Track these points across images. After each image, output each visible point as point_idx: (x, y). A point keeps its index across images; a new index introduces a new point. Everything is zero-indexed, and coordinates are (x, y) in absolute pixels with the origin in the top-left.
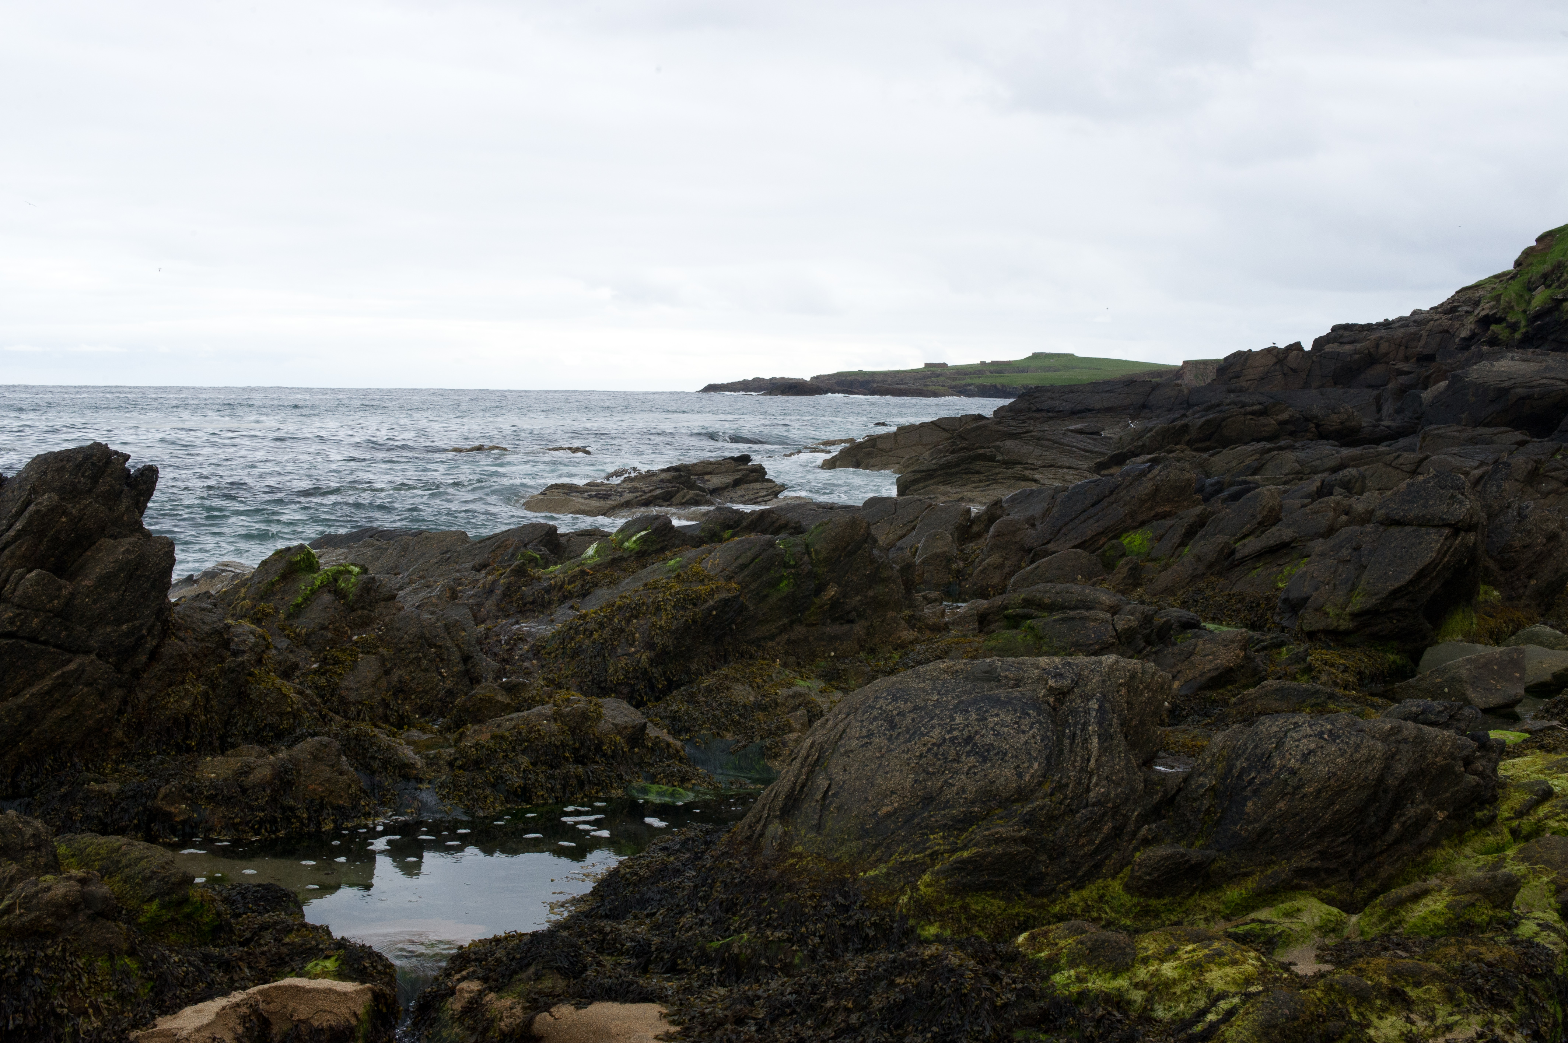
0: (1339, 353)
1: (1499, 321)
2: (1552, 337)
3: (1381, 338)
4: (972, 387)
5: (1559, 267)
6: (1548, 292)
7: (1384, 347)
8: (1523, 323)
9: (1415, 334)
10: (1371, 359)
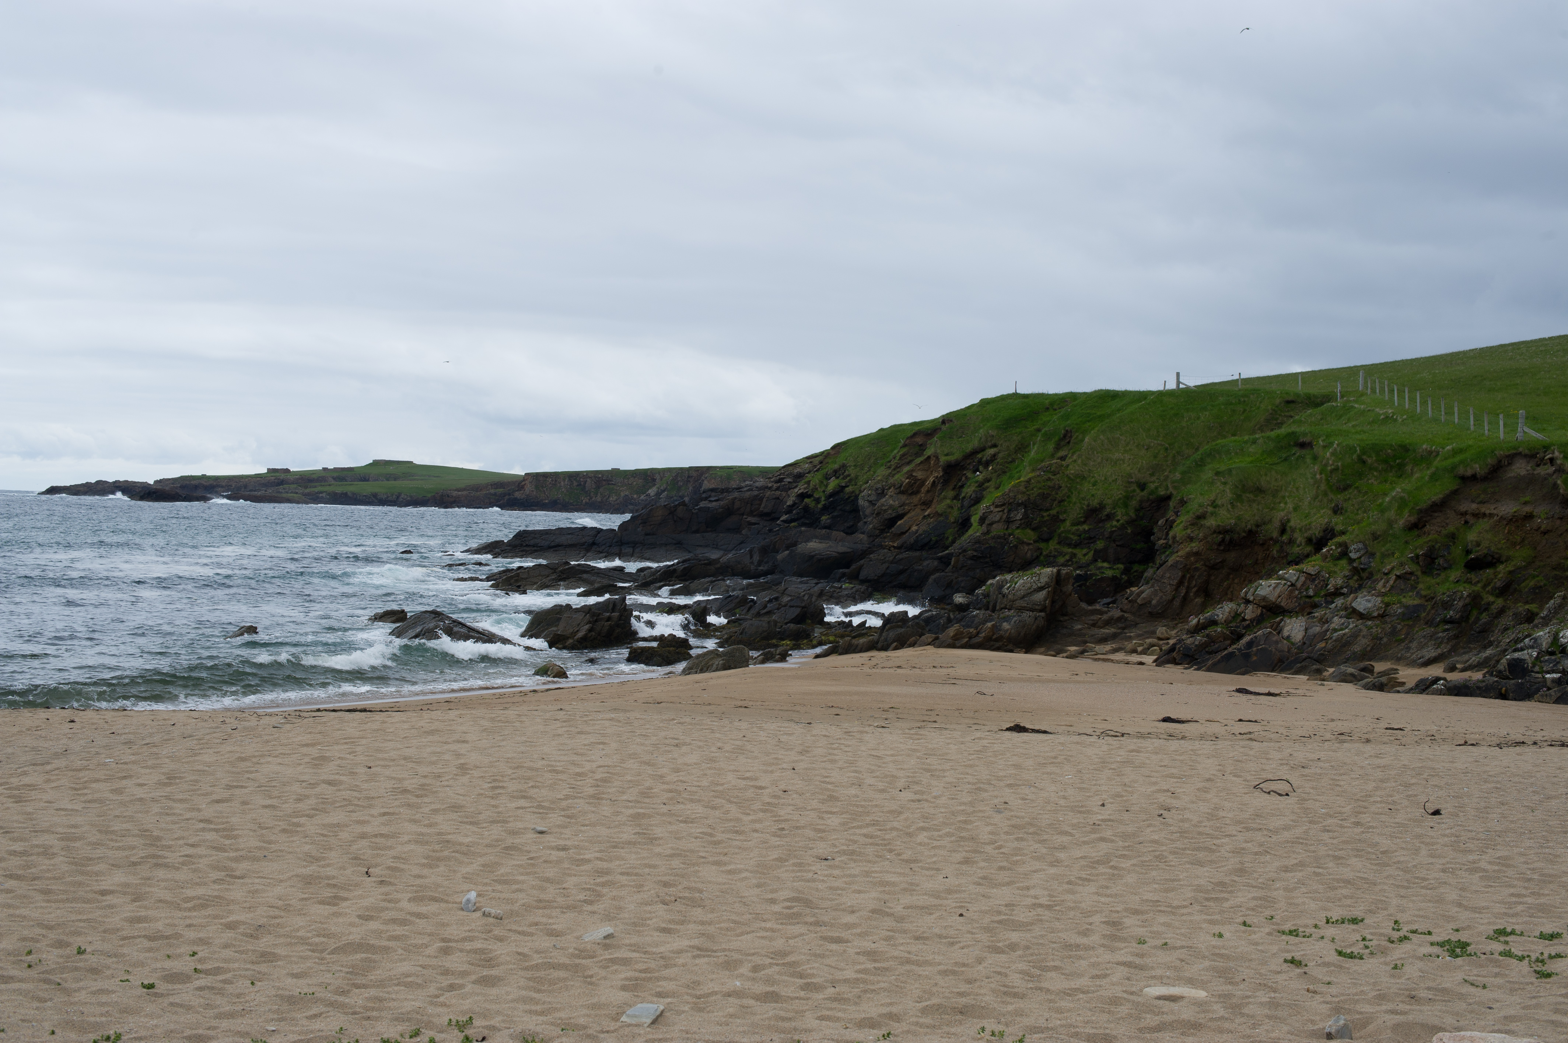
0: (709, 508)
1: (809, 496)
2: (839, 508)
3: (735, 498)
4: (324, 495)
5: (844, 466)
6: (837, 481)
7: (737, 504)
8: (823, 499)
9: (757, 496)
10: (729, 511)
